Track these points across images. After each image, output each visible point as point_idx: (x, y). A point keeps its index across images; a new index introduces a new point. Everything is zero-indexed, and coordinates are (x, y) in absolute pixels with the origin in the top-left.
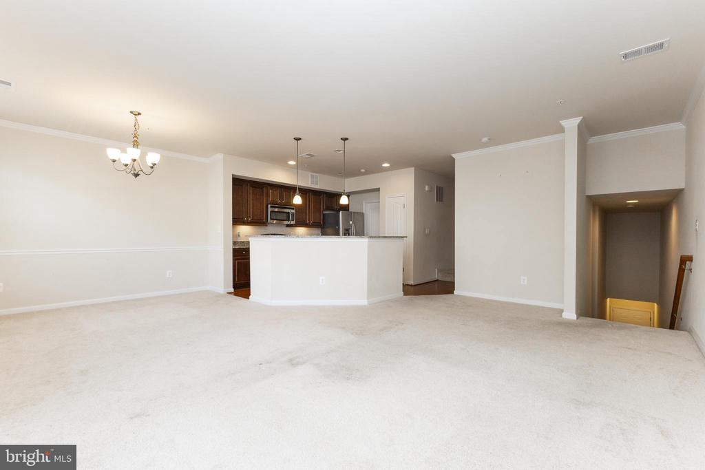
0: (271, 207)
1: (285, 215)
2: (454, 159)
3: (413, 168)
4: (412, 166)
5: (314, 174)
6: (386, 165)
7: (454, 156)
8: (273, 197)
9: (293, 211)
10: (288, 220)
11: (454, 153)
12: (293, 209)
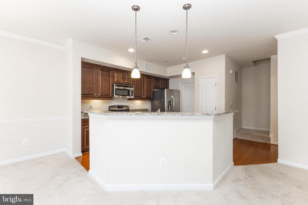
0: (116, 85)
1: (127, 91)
2: (277, 40)
3: (225, 55)
4: (223, 54)
5: (148, 63)
6: (205, 52)
7: (276, 37)
8: (117, 78)
9: (133, 89)
10: (129, 96)
11: (277, 34)
12: (132, 87)
